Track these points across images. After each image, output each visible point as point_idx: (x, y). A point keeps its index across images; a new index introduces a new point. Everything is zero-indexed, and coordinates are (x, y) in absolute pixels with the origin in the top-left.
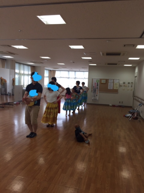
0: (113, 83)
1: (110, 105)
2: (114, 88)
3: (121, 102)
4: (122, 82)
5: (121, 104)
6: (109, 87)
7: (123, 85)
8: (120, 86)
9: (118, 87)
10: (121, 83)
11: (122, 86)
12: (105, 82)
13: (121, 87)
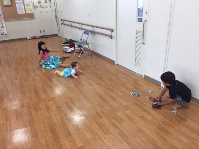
0: (23, 5)
1: (28, 38)
2: (28, 12)
3: (42, 31)
4: (37, 1)
5: (42, 34)
6: (18, 11)
7: (38, 5)
8: (35, 7)
9: (32, 9)
10: (34, 2)
11: (37, 7)
12: (9, 4)
13: (36, 9)
